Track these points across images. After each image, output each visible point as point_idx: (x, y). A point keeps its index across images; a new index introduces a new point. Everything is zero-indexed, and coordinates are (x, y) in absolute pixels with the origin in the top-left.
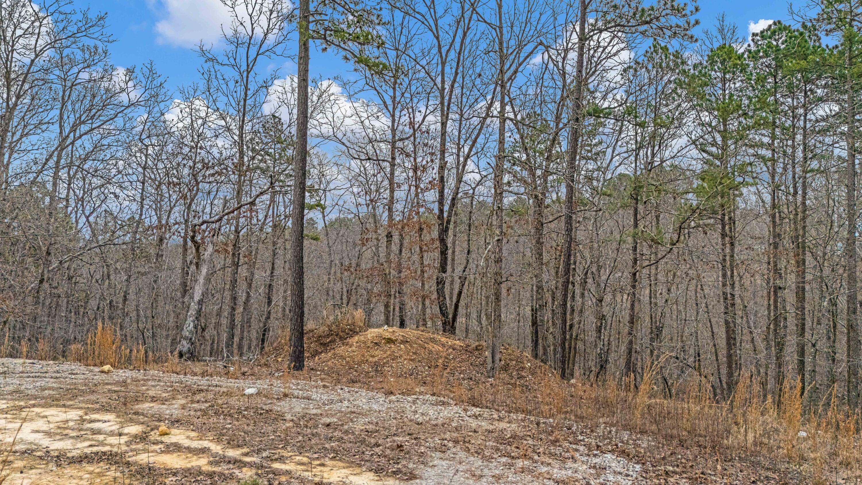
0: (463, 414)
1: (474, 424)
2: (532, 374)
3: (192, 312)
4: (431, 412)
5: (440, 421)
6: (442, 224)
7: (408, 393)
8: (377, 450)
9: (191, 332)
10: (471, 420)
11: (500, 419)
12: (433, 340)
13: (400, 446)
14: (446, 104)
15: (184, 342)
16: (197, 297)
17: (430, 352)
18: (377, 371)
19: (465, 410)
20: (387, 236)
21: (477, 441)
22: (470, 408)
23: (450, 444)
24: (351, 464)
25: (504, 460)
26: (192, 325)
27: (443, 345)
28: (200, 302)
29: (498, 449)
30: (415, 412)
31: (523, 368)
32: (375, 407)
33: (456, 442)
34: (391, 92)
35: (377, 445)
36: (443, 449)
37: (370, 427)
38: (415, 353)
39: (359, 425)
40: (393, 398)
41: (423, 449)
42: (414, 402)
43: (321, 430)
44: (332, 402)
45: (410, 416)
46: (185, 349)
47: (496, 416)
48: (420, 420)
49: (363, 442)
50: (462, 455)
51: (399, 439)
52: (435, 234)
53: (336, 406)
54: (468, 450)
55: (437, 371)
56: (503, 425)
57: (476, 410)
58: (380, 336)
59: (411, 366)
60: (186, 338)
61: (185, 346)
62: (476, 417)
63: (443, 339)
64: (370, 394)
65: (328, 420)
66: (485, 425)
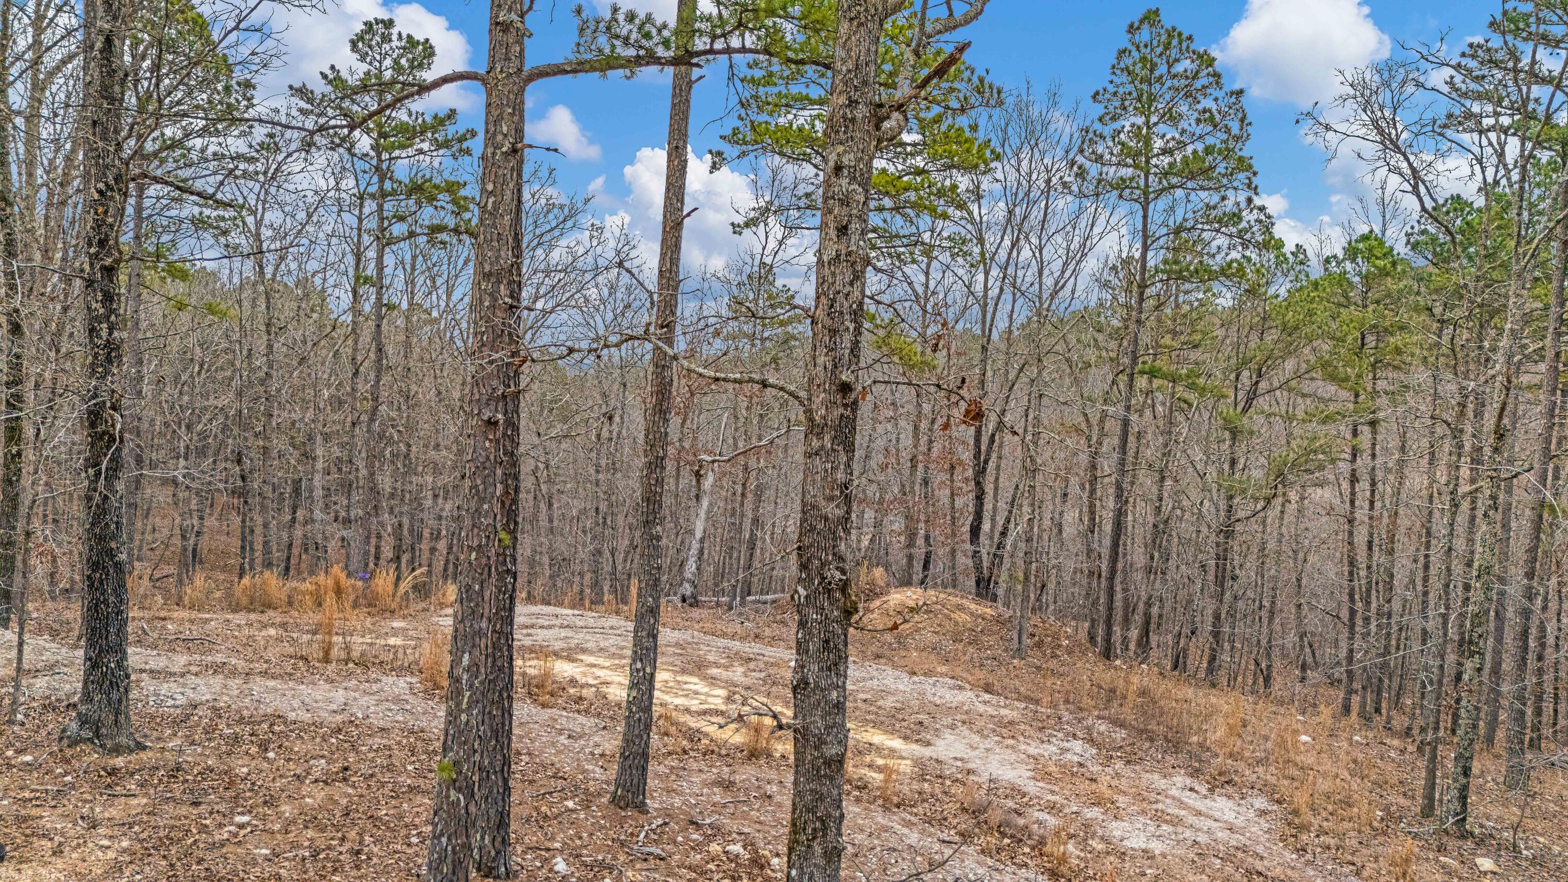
0: (975, 699)
1: (981, 708)
2: (1069, 654)
3: (694, 551)
4: (948, 696)
5: (954, 705)
6: (979, 465)
7: (928, 674)
8: (904, 724)
9: (694, 574)
10: (980, 705)
11: (1005, 706)
12: (960, 608)
13: (921, 723)
14: (988, 325)
15: (687, 585)
16: (699, 534)
17: (956, 624)
18: (899, 643)
19: (977, 696)
20: (911, 460)
21: (980, 723)
22: (982, 694)
23: (960, 724)
24: (886, 732)
25: (997, 738)
26: (694, 566)
27: (972, 614)
28: (702, 541)
29: (995, 731)
30: (935, 695)
31: (1059, 646)
32: (901, 687)
33: (964, 722)
34: (922, 278)
35: (904, 720)
36: (953, 727)
37: (898, 705)
38: (939, 625)
39: (889, 703)
40: (915, 678)
41: (938, 726)
42: (934, 685)
43: (860, 704)
44: (864, 679)
45: (931, 698)
46: (688, 593)
47: (1002, 704)
48: (938, 702)
49: (893, 716)
50: (967, 732)
51: (921, 717)
52: (970, 473)
53: (869, 684)
54: (971, 729)
55: (960, 647)
56: (1004, 712)
57: (987, 697)
58: (903, 604)
59: (935, 639)
60: (689, 581)
61: (687, 589)
62: (985, 703)
63: (973, 606)
64: (897, 673)
65: (864, 696)
66: (991, 711)
